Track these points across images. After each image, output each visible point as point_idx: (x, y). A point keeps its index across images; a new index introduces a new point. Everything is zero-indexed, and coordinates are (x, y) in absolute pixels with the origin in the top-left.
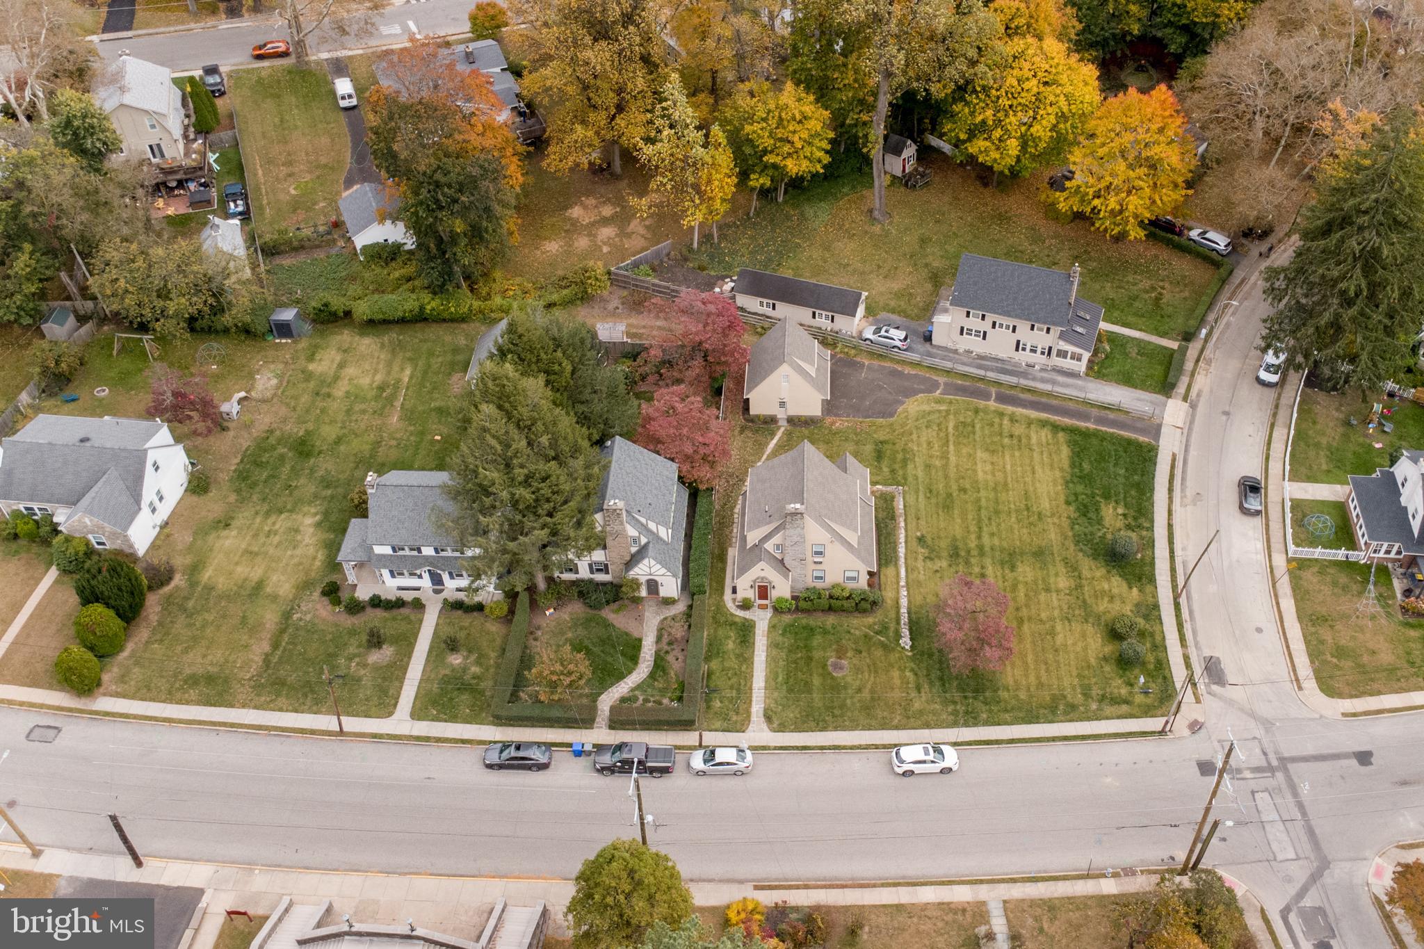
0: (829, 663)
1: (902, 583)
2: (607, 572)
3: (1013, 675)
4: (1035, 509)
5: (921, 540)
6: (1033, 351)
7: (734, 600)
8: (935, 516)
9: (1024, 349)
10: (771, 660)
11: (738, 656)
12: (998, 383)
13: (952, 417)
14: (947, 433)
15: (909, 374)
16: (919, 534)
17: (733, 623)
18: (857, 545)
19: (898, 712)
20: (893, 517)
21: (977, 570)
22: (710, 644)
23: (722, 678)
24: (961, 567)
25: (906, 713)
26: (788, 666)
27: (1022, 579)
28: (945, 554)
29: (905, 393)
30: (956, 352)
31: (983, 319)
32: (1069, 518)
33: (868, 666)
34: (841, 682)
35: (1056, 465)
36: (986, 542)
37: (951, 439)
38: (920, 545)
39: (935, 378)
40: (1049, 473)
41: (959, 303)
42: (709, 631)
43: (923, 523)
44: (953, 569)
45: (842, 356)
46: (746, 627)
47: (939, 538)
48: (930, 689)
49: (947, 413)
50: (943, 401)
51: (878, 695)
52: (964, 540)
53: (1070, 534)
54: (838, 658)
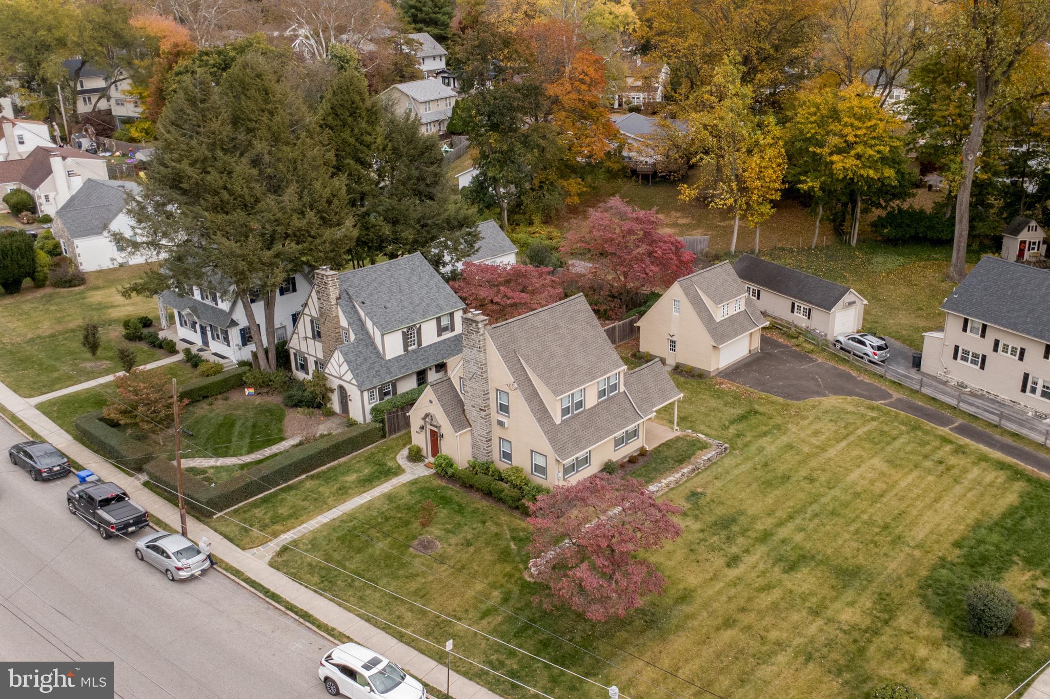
5: (695, 496)
6: (1045, 394)
8: (742, 485)
9: (1033, 390)
12: (974, 417)
13: (875, 423)
14: (851, 433)
15: (861, 381)
16: (699, 490)
17: (382, 464)
18: (558, 421)
19: (426, 622)
20: (681, 460)
21: (734, 550)
22: (334, 469)
23: (298, 497)
24: (716, 538)
25: (433, 629)
26: (375, 518)
27: (789, 585)
28: (709, 519)
29: (837, 391)
30: (945, 383)
31: (983, 336)
32: (943, 559)
33: (458, 561)
34: (406, 559)
35: (979, 507)
36: (783, 532)
37: (851, 438)
38: (688, 499)
39: (891, 392)
40: (960, 509)
41: (955, 306)
42: (350, 460)
43: (718, 484)
44: (701, 535)
45: (798, 349)
46: (388, 472)
47: (722, 503)
48: (502, 623)
49: (873, 419)
50: (878, 409)
51: (428, 593)
52: (754, 519)
53: (924, 573)
54: (438, 538)
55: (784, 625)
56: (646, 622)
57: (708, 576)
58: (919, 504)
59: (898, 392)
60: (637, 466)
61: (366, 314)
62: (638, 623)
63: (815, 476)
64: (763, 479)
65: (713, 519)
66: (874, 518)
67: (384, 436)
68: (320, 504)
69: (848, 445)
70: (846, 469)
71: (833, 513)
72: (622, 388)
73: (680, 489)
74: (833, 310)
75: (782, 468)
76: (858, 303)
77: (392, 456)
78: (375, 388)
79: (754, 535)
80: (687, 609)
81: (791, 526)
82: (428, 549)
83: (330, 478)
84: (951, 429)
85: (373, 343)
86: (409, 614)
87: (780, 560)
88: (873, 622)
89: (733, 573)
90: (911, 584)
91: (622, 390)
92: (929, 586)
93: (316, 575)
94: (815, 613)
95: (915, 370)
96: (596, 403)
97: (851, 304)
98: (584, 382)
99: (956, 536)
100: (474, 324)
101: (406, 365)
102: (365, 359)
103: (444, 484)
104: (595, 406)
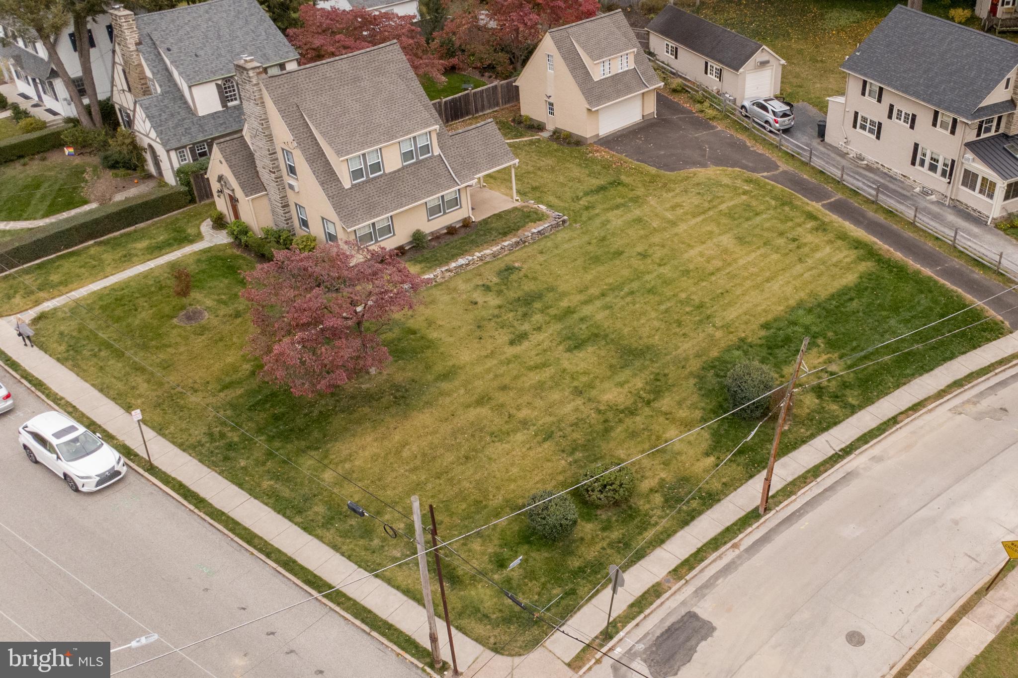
9: (922, 162)
10: (146, 274)
12: (855, 193)
13: (744, 197)
14: (715, 207)
15: (754, 151)
16: (516, 265)
17: (180, 231)
18: (347, 183)
19: (159, 393)
20: (505, 233)
21: (526, 327)
22: (128, 234)
23: (77, 264)
24: (511, 315)
25: (164, 401)
26: (148, 287)
27: (566, 364)
28: (512, 295)
29: (720, 161)
30: (844, 155)
31: (879, 101)
32: (742, 340)
33: (219, 333)
34: (163, 330)
35: (811, 287)
36: (587, 310)
37: (711, 213)
38: (499, 273)
39: (779, 163)
40: (789, 290)
41: (854, 65)
42: (149, 226)
43: (541, 258)
44: (496, 312)
45: (700, 115)
46: (182, 239)
47: (535, 279)
48: (241, 396)
49: (745, 193)
50: (755, 182)
51: (173, 364)
52: (564, 294)
53: (714, 353)
54: (208, 309)
55: (539, 403)
56: (396, 398)
57: (484, 353)
58: (748, 284)
59: (787, 164)
60: (456, 237)
61: (171, 63)
62: (387, 399)
63: (651, 252)
64: (592, 255)
65: (520, 293)
66: (692, 297)
67: (193, 201)
68: (97, 269)
69: (703, 220)
70: (689, 245)
71: (651, 291)
72: (437, 151)
73: (496, 263)
74: (741, 70)
75: (617, 243)
76: (773, 62)
77: (197, 222)
78: (185, 147)
79: (553, 311)
80: (445, 386)
81: (598, 303)
82: (191, 319)
83: (120, 245)
84: (823, 206)
85: (182, 97)
86: (145, 385)
87: (569, 338)
88: (635, 403)
89: (511, 351)
90: (695, 365)
91: (436, 154)
92: (714, 367)
93: (64, 344)
94: (578, 392)
95: (819, 140)
96: (400, 166)
97: (764, 64)
98: (380, 142)
99: (770, 317)
100: (245, 72)
101: (225, 123)
102: (172, 115)
103: (238, 253)
104: (399, 170)
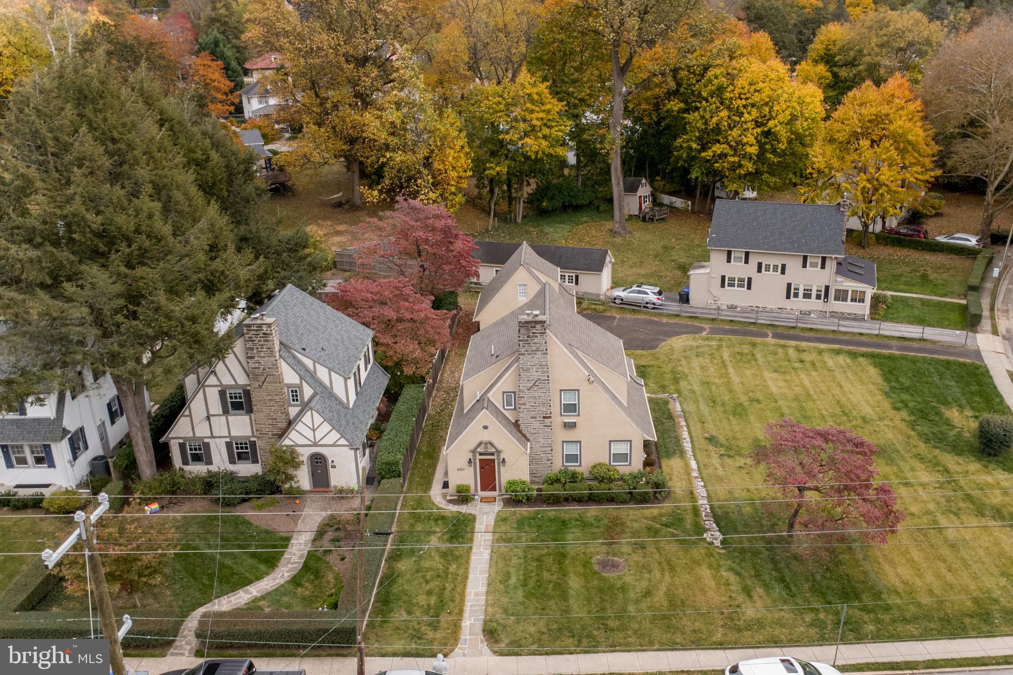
0: (594, 560)
1: (695, 474)
2: (255, 461)
3: (898, 575)
4: (855, 413)
5: (711, 440)
6: (807, 296)
7: (444, 496)
8: (725, 422)
9: (796, 295)
10: (498, 558)
11: (444, 555)
12: (775, 326)
13: (725, 349)
16: (707, 435)
18: (626, 404)
22: (400, 542)
31: (746, 262)
33: (659, 563)
34: (617, 583)
37: (729, 364)
41: (717, 243)
43: (710, 426)
47: (736, 439)
48: (767, 593)
49: (719, 346)
51: (682, 599)
54: (608, 554)
61: (316, 362)
69: (734, 369)
73: (695, 439)
75: (727, 400)
77: (434, 507)
78: (362, 442)
82: (618, 567)
84: (774, 338)
85: (331, 394)
86: (698, 624)
100: (538, 326)
101: (364, 410)
102: (338, 413)
